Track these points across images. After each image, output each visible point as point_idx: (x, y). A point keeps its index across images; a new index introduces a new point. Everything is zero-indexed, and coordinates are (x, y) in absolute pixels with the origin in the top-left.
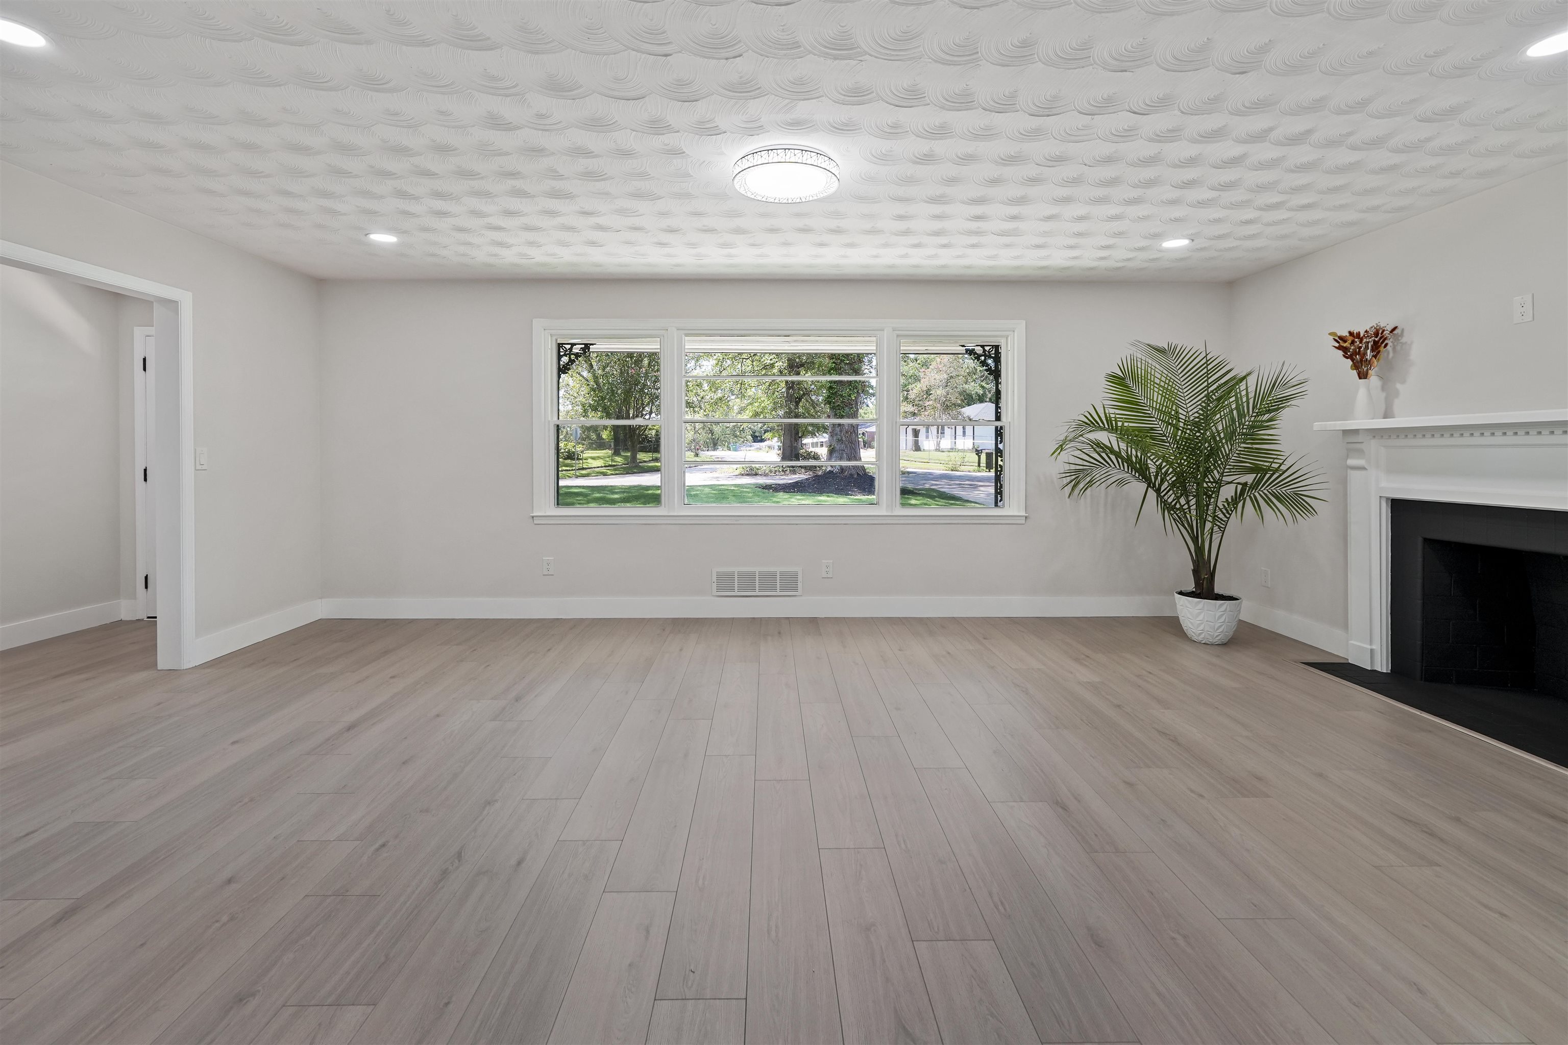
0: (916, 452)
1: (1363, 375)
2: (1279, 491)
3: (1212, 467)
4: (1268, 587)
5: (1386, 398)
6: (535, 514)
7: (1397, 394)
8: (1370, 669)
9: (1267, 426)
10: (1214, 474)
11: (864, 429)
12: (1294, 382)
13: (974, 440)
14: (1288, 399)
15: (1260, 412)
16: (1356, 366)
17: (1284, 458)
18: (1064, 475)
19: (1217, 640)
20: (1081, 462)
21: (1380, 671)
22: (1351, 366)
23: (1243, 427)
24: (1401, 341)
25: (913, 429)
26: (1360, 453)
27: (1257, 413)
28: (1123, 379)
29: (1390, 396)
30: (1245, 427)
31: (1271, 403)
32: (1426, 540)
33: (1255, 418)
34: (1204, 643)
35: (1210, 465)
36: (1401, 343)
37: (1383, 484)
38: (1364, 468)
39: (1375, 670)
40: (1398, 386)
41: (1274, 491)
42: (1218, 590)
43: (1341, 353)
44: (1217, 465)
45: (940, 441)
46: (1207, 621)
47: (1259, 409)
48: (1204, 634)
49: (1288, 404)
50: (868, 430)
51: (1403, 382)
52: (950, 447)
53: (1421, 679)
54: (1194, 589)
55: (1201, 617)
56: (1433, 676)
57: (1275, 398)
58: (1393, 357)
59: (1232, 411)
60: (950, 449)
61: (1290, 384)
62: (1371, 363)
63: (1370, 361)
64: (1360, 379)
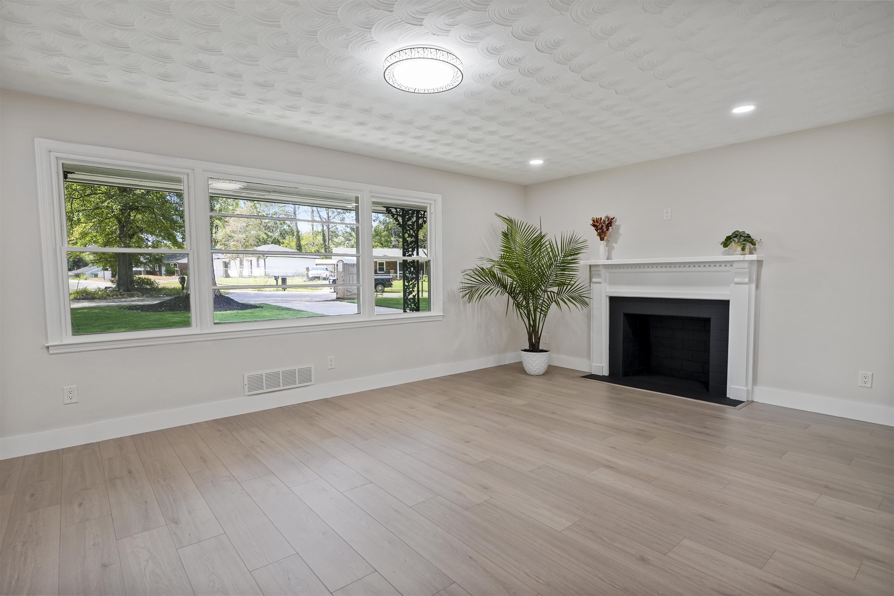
0: (226, 278)
1: (602, 239)
2: (572, 295)
3: (541, 284)
4: (547, 344)
5: (608, 250)
6: (50, 344)
7: (613, 248)
8: (602, 375)
9: (574, 262)
10: (542, 287)
11: (176, 261)
12: (580, 241)
13: (265, 270)
14: (579, 249)
15: (566, 255)
16: (599, 235)
17: (577, 278)
18: (462, 290)
19: (542, 373)
20: (470, 282)
21: (605, 375)
22: (597, 234)
23: (557, 263)
24: (615, 224)
25: (223, 262)
26: (599, 276)
27: (564, 256)
28: (507, 235)
29: (610, 250)
30: (558, 263)
31: (571, 251)
32: (625, 315)
33: (563, 258)
34: (537, 375)
35: (539, 282)
36: (615, 225)
37: (608, 290)
38: (600, 283)
39: (604, 375)
40: (614, 245)
41: (570, 295)
42: (541, 348)
43: (594, 228)
44: (543, 282)
45: (242, 271)
46: (539, 364)
47: (565, 254)
48: (537, 371)
49: (580, 252)
50: (179, 261)
51: (616, 243)
52: (248, 275)
53: (622, 376)
54: (529, 348)
55: (537, 362)
56: (626, 374)
57: (573, 248)
58: (611, 231)
59: (548, 253)
60: (249, 276)
61: (578, 242)
62: (606, 233)
63: (605, 232)
64: (601, 240)
